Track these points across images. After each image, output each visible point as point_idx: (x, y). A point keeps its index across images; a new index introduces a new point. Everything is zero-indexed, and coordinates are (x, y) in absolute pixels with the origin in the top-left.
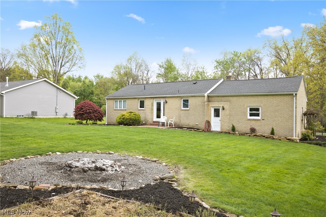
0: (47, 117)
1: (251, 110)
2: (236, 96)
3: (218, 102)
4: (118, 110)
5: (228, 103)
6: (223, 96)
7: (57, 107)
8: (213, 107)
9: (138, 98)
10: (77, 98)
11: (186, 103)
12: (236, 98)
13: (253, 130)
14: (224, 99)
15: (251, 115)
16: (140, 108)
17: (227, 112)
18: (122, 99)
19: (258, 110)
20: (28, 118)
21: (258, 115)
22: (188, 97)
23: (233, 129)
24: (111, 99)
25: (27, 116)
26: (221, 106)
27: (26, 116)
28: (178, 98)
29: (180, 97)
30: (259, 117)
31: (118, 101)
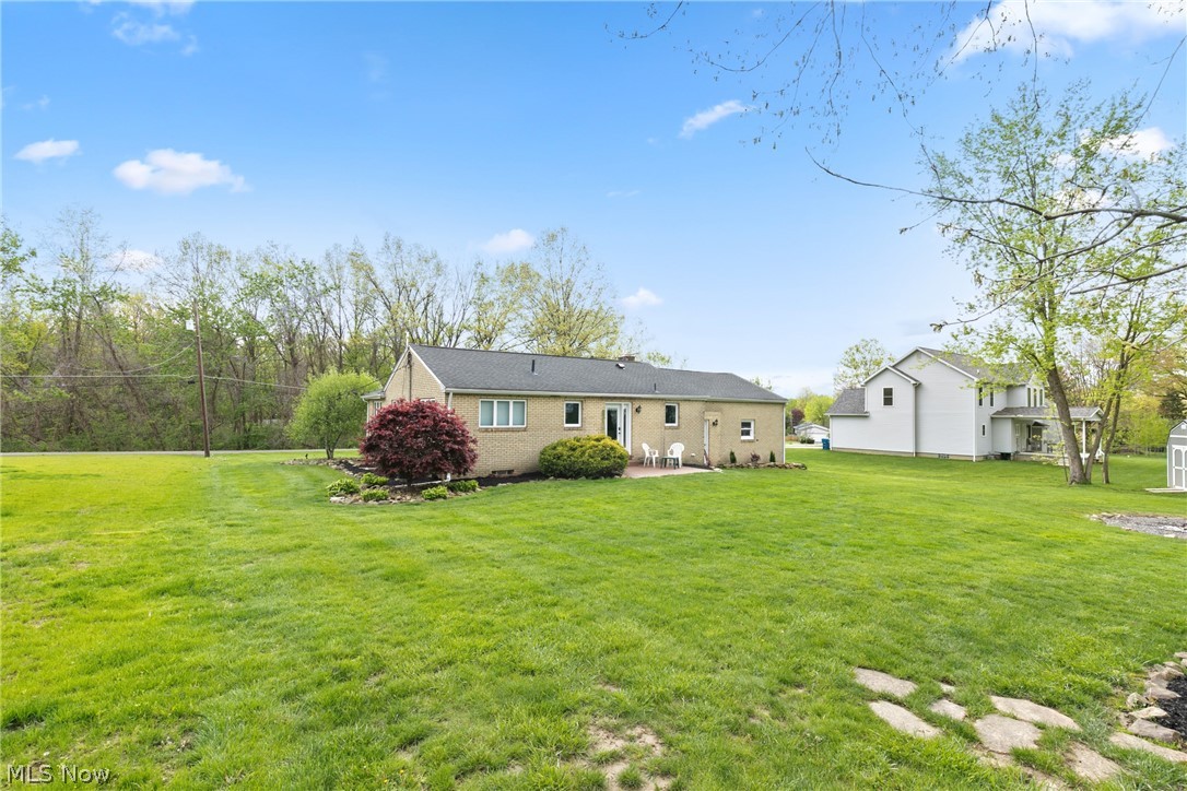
1: (741, 425)
9: (565, 397)
13: (755, 458)
14: (715, 406)
15: (743, 434)
16: (567, 422)
17: (718, 429)
18: (510, 396)
19: (749, 425)
21: (748, 433)
22: (677, 401)
23: (733, 459)
24: (468, 395)
26: (712, 419)
28: (660, 403)
29: (663, 399)
30: (751, 437)
31: (495, 402)
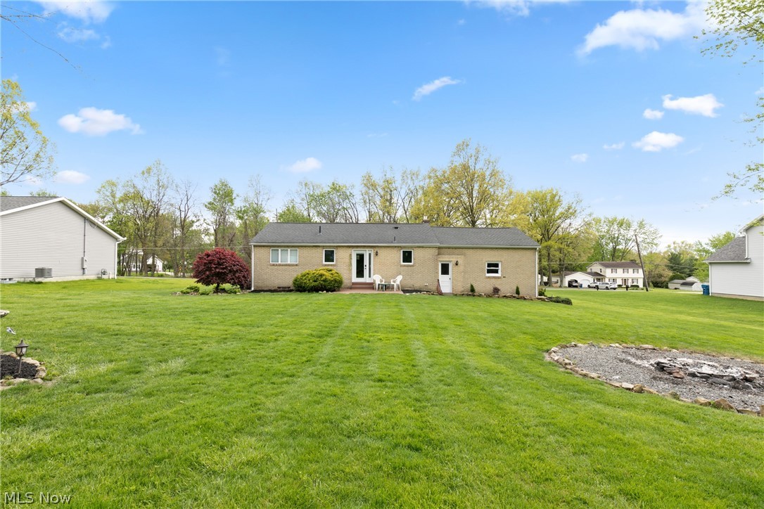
0: (65, 280)
1: (489, 265)
2: (473, 248)
3: (449, 255)
4: (280, 265)
5: (463, 256)
6: (456, 248)
7: (85, 258)
8: (440, 261)
9: (324, 246)
10: (121, 239)
11: (407, 257)
12: (471, 251)
13: (496, 290)
14: (457, 251)
15: (489, 271)
16: (326, 261)
17: (461, 267)
18: (288, 246)
19: (497, 265)
20: (24, 283)
21: (496, 272)
22: (412, 247)
23: (473, 290)
24: (264, 246)
25: (22, 280)
26: (454, 260)
27: (19, 280)
28: (396, 249)
29: (398, 247)
30: (499, 275)
31: (280, 250)
